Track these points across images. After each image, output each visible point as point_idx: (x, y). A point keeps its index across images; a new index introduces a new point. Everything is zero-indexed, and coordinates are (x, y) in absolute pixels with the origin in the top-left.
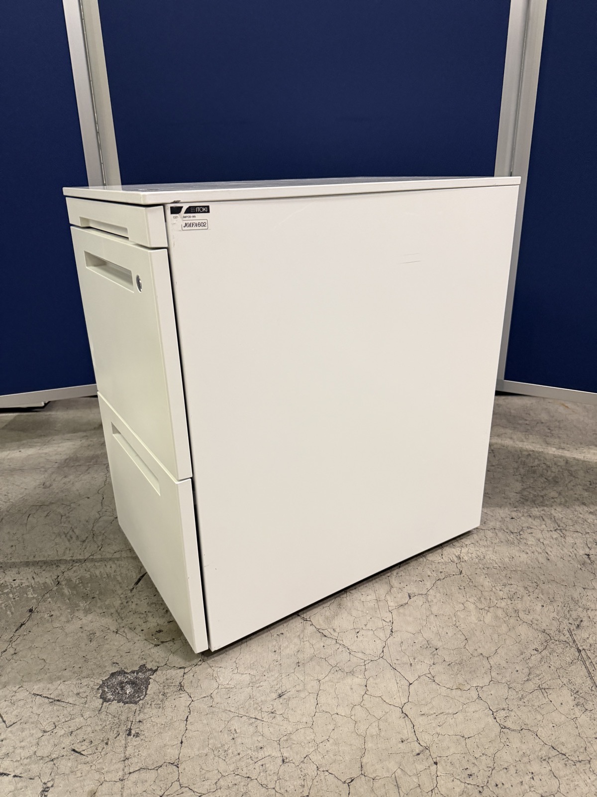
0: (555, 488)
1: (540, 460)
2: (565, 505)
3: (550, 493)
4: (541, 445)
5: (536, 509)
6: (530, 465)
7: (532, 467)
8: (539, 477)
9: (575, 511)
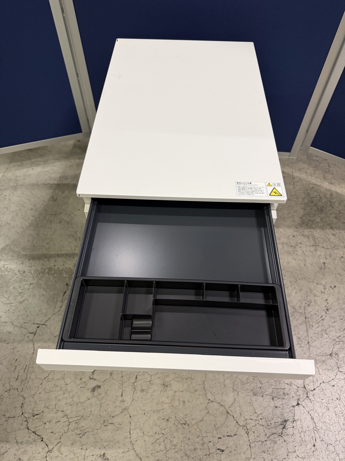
0: (320, 215)
1: (317, 192)
2: (322, 228)
3: (317, 218)
4: (321, 180)
5: (307, 230)
6: (311, 196)
7: (312, 198)
8: (314, 206)
9: (326, 233)
